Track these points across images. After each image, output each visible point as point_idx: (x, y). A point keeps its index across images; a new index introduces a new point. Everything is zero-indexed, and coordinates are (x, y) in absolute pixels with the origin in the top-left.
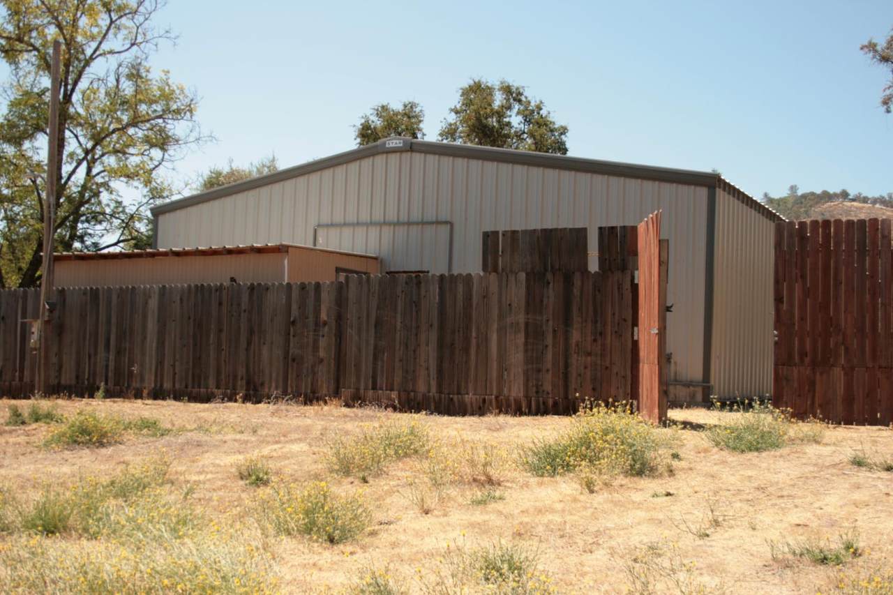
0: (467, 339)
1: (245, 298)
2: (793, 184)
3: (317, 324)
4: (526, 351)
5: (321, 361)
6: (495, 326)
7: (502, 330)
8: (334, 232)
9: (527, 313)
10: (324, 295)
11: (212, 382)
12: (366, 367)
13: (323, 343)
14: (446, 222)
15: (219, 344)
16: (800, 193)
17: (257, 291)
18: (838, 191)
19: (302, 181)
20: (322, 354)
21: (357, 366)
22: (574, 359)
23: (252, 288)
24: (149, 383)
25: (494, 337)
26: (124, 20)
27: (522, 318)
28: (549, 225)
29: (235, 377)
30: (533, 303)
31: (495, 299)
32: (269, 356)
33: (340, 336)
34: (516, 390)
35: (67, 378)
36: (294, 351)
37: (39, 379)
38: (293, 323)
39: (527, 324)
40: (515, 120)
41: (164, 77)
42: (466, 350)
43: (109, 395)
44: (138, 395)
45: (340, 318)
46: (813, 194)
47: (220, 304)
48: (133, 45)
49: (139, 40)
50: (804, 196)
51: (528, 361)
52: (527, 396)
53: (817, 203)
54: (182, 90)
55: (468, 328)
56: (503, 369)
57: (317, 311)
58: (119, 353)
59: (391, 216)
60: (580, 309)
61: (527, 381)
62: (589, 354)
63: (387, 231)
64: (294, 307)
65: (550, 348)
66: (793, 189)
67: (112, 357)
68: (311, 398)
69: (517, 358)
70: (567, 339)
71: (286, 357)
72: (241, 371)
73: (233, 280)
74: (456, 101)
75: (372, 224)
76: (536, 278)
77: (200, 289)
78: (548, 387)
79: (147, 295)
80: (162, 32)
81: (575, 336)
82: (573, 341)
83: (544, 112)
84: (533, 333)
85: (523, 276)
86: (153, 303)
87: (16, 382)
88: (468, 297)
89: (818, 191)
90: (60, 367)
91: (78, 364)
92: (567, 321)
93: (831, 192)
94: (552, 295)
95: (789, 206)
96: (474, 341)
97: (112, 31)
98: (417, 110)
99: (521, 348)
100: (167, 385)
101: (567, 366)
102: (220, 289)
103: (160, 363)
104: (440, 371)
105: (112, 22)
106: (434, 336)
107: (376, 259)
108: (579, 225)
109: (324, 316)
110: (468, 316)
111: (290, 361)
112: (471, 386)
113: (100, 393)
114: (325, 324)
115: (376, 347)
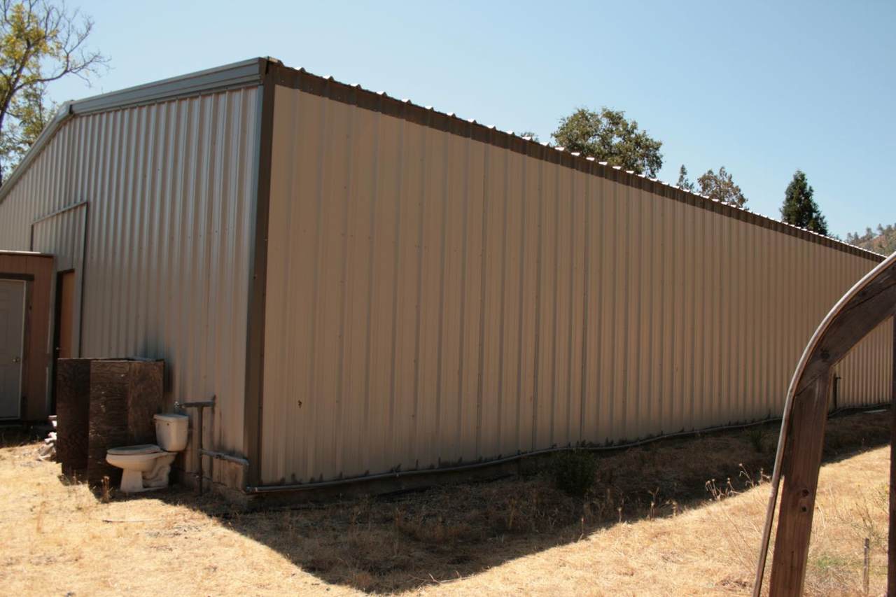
14: (85, 203)
59: (63, 200)
63: (60, 221)
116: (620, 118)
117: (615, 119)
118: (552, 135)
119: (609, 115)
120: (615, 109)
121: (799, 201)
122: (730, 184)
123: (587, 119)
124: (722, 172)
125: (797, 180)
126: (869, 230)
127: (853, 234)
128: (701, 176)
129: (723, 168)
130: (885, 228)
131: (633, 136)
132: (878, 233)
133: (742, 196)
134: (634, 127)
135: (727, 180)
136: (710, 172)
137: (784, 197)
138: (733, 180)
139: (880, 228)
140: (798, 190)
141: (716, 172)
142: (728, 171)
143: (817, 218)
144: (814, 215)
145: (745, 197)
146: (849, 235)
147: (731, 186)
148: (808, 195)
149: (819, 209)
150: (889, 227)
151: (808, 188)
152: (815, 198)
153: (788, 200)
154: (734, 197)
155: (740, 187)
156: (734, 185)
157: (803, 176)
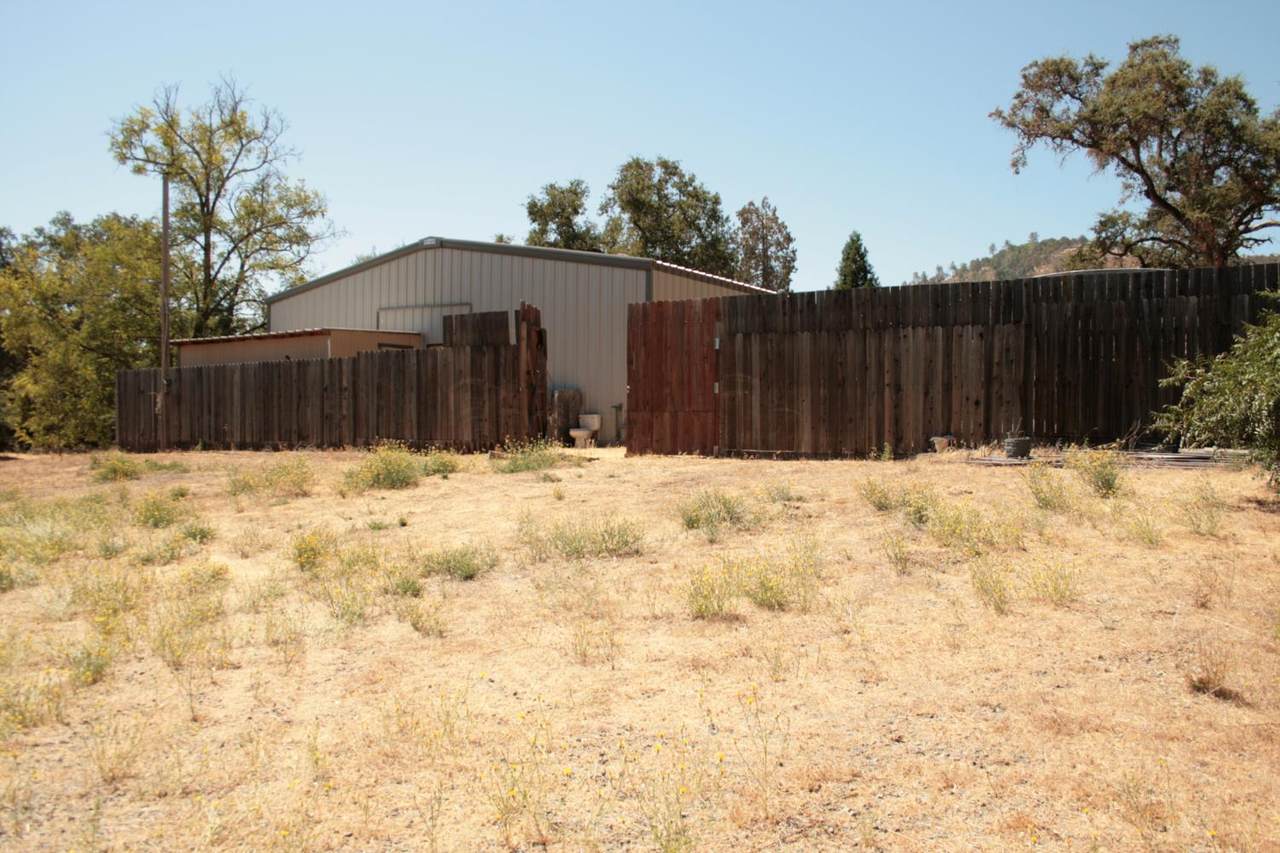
0: (435, 398)
1: (295, 371)
2: (1034, 231)
3: (341, 389)
4: (472, 405)
5: (344, 417)
6: (452, 388)
7: (457, 390)
8: (391, 314)
9: (472, 375)
10: (344, 367)
11: (276, 437)
12: (372, 421)
13: (345, 403)
14: (467, 304)
15: (280, 406)
16: (1040, 240)
17: (302, 365)
18: (1076, 236)
19: (351, 279)
20: (345, 412)
21: (367, 420)
22: (503, 411)
23: (299, 364)
24: (237, 438)
25: (452, 397)
26: (252, 144)
27: (468, 381)
28: (484, 310)
29: (290, 432)
30: (476, 370)
31: (451, 366)
32: (312, 415)
33: (355, 396)
34: (467, 437)
35: (185, 437)
36: (327, 411)
37: (161, 437)
38: (326, 389)
39: (472, 386)
40: (672, 192)
41: (300, 185)
42: (435, 407)
43: (207, 447)
44: (227, 448)
45: (354, 384)
46: (1052, 240)
47: (279, 377)
48: (264, 162)
49: (269, 157)
50: (1044, 243)
51: (474, 413)
52: (473, 440)
53: (1056, 249)
54: (317, 195)
55: (435, 391)
56: (458, 421)
57: (341, 381)
58: (217, 415)
59: (430, 300)
60: (505, 375)
61: (473, 428)
62: (511, 407)
63: (427, 312)
64: (326, 376)
65: (487, 403)
66: (1033, 236)
67: (213, 419)
68: (338, 445)
69: (466, 411)
70: (497, 394)
71: (322, 416)
72: (295, 427)
73: (288, 357)
74: (614, 177)
75: (416, 306)
76: (477, 349)
77: (266, 365)
78: (486, 433)
79: (233, 371)
80: (287, 150)
81: (503, 393)
82: (501, 397)
83: (697, 183)
84: (477, 392)
85: (468, 349)
86: (237, 377)
87: (152, 441)
88: (435, 367)
89: (1058, 238)
90: (180, 427)
91: (192, 425)
92: (497, 382)
93: (1070, 238)
94: (487, 361)
95: (1030, 252)
96: (439, 399)
97: (243, 153)
98: (583, 186)
99: (469, 403)
100: (248, 440)
101: (498, 416)
102: (278, 365)
103: (243, 423)
104: (419, 423)
105: (243, 146)
106: (414, 396)
107: (419, 334)
108: (504, 310)
109: (345, 384)
110: (434, 381)
111: (325, 418)
112: (438, 434)
113: (199, 447)
114: (346, 389)
115: (378, 406)
116: (676, 168)
117: (670, 169)
118: (609, 186)
119: (664, 165)
120: (671, 158)
121: (855, 261)
122: (775, 219)
123: (641, 168)
124: (765, 204)
125: (852, 240)
126: (939, 269)
127: (920, 274)
128: (740, 208)
129: (765, 198)
130: (959, 267)
131: (690, 189)
132: (951, 273)
133: (788, 234)
134: (692, 180)
135: (770, 214)
136: (751, 204)
137: (840, 257)
138: (777, 213)
139: (954, 268)
140: (854, 251)
141: (758, 204)
142: (772, 203)
143: (871, 279)
144: (869, 276)
145: (792, 236)
146: (916, 275)
147: (776, 222)
148: (863, 256)
149: (873, 270)
150: (964, 266)
151: (863, 250)
152: (870, 259)
153: (844, 260)
154: (779, 236)
155: (786, 224)
156: (780, 221)
157: (858, 237)
